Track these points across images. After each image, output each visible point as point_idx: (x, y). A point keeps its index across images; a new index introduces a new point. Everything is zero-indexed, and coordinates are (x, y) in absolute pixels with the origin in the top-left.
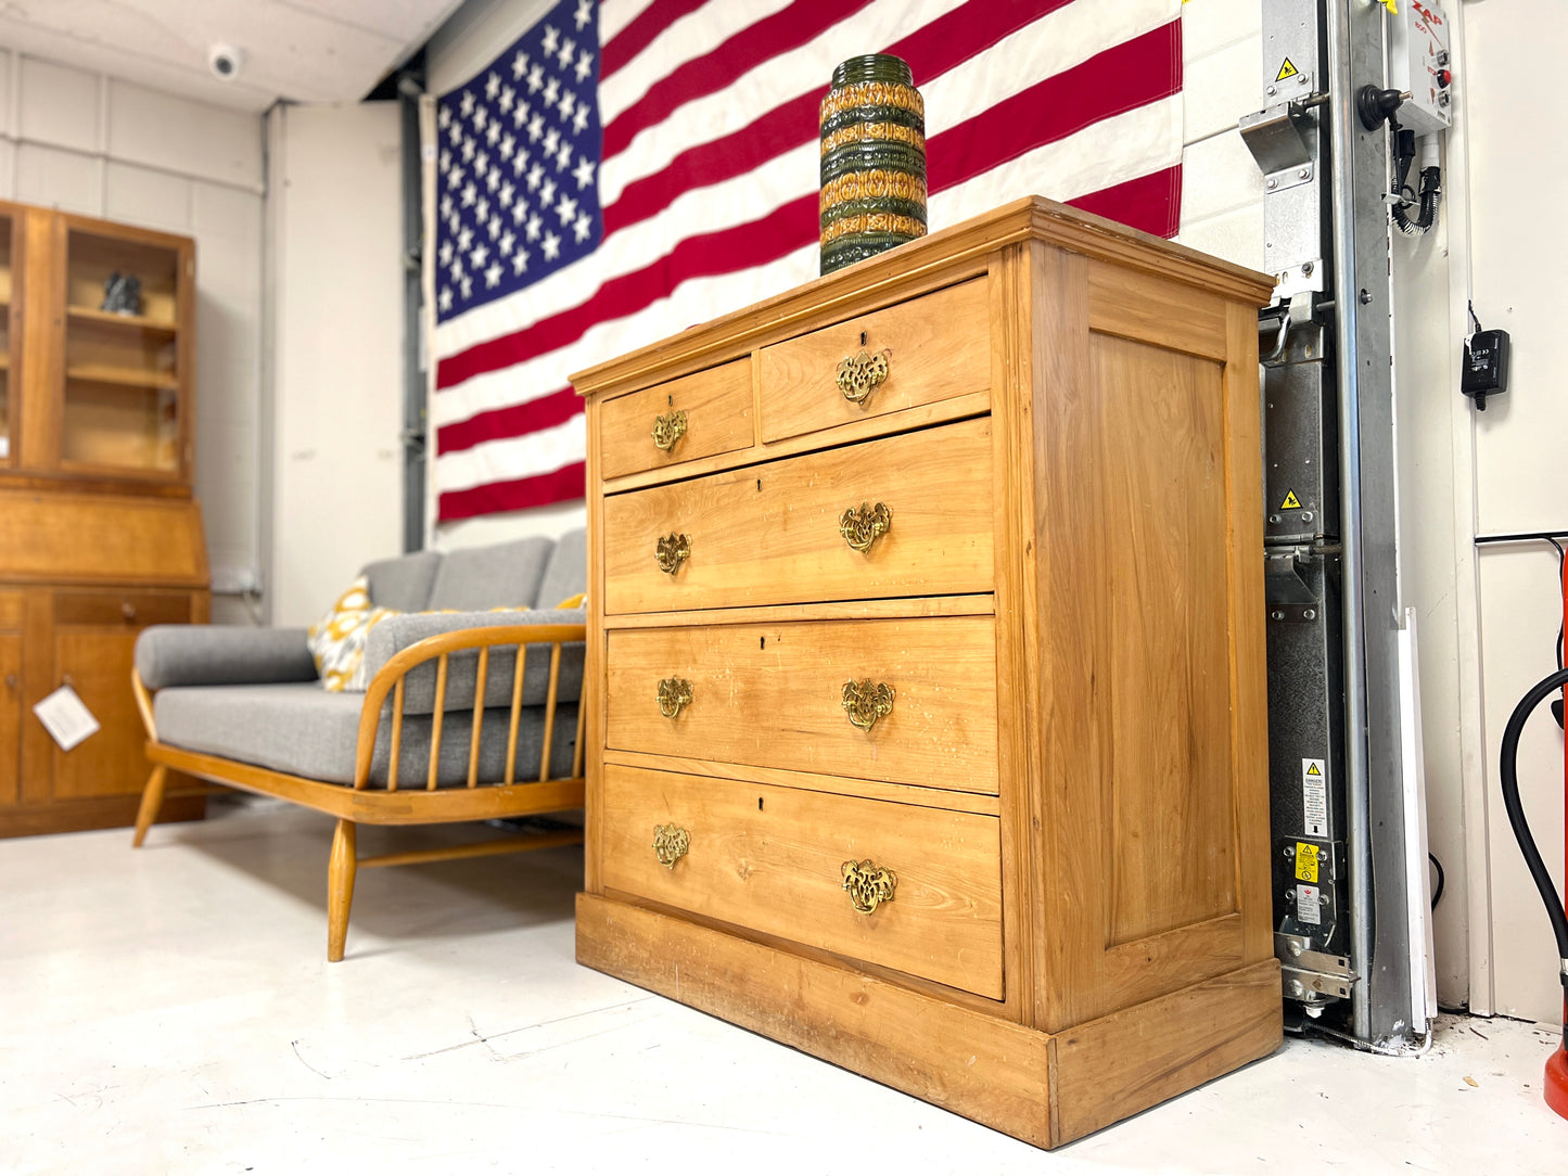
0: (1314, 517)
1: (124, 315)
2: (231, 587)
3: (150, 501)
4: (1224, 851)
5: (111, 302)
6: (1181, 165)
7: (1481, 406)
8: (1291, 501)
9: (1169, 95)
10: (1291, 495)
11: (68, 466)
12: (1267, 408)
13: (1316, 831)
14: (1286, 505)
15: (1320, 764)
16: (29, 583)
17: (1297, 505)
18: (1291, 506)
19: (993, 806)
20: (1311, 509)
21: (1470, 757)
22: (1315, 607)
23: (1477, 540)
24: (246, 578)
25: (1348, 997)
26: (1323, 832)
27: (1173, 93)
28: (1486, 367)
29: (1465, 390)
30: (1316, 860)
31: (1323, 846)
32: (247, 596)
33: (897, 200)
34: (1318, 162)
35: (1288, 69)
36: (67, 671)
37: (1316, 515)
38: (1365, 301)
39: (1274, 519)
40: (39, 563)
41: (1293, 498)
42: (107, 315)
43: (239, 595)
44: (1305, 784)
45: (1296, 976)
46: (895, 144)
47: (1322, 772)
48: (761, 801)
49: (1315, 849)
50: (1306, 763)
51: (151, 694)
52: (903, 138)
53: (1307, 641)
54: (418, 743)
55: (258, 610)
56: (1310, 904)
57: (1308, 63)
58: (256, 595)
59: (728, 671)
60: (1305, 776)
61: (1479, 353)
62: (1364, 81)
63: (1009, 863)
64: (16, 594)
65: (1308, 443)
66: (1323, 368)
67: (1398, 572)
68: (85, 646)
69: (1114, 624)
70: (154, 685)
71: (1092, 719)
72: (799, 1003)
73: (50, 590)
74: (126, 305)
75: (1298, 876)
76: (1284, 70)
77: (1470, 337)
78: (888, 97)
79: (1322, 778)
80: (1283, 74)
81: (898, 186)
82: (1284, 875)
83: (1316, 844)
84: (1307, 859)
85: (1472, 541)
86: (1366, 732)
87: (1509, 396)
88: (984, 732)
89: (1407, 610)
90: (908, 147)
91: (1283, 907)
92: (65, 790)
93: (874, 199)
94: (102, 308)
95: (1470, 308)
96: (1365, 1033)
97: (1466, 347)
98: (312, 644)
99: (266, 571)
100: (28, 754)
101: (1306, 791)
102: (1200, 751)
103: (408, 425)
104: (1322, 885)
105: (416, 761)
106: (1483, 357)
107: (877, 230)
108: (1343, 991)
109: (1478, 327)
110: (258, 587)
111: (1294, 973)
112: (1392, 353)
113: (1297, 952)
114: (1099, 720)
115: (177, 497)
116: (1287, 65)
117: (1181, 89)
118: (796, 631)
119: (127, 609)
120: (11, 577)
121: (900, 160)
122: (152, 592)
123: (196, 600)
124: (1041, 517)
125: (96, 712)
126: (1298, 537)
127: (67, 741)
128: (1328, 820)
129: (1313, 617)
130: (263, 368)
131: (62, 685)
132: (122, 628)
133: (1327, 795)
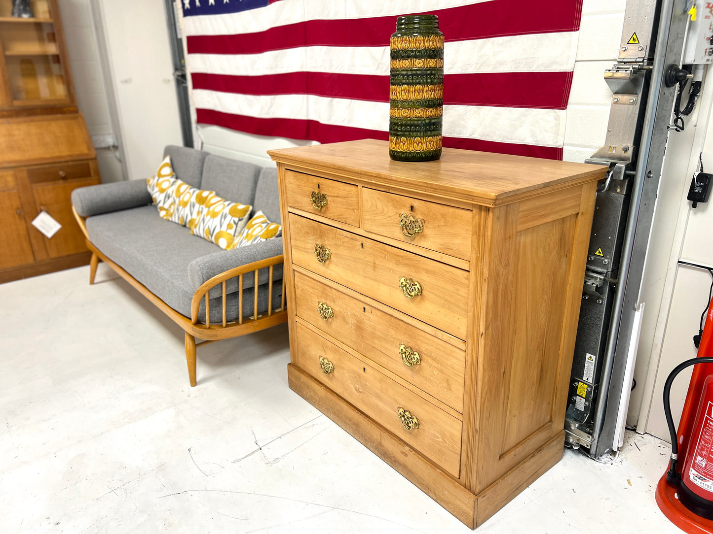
0: (608, 263)
1: (25, 17)
2: (103, 145)
3: (59, 116)
4: (549, 403)
5: (16, 10)
6: (573, 72)
7: (694, 206)
8: (599, 252)
9: (572, 31)
10: (600, 249)
11: (17, 103)
12: (596, 208)
13: (588, 379)
14: (597, 253)
15: (594, 357)
16: (15, 167)
17: (602, 255)
18: (599, 254)
19: (460, 417)
20: (608, 259)
21: (657, 345)
22: (602, 299)
23: (679, 262)
24: (110, 141)
25: (589, 448)
26: (590, 380)
27: (574, 31)
28: (700, 192)
29: (689, 198)
30: (586, 390)
31: (589, 386)
32: (111, 148)
33: (429, 101)
34: (640, 95)
35: (634, 39)
36: (42, 204)
37: (608, 261)
38: (649, 177)
39: (591, 258)
40: (16, 156)
41: (601, 251)
42: (15, 19)
43: (108, 148)
44: (586, 362)
45: (571, 435)
46: (428, 70)
47: (594, 360)
48: (364, 369)
49: (586, 386)
50: (588, 355)
51: (84, 219)
52: (433, 66)
53: (596, 310)
54: (216, 306)
55: (118, 154)
56: (581, 404)
57: (645, 39)
58: (115, 147)
59: (349, 313)
60: (587, 360)
61: (699, 183)
62: (670, 61)
63: (465, 438)
64: (11, 172)
65: (611, 230)
66: (624, 198)
67: (641, 287)
68: (46, 192)
69: (515, 345)
70: (84, 215)
71: (502, 387)
72: (380, 444)
73: (26, 168)
74: (25, 11)
75: (578, 393)
76: (632, 39)
77: (697, 174)
78: (426, 44)
79: (594, 362)
80: (631, 41)
81: (430, 93)
82: (573, 391)
83: (587, 384)
84: (582, 389)
85: (677, 262)
86: (614, 356)
87: (707, 204)
88: (458, 390)
89: (641, 304)
90: (435, 70)
91: (571, 402)
92: (53, 254)
93: (418, 101)
94: (13, 14)
95: (700, 157)
96: (594, 453)
97: (694, 178)
98: (149, 190)
99: (118, 134)
100: (34, 242)
101: (586, 365)
102: (544, 375)
103: (176, 69)
104: (587, 399)
105: (216, 314)
106: (700, 186)
107: (418, 117)
108: (587, 446)
109: (702, 170)
110: (116, 144)
111: (570, 434)
112: (658, 193)
113: (573, 428)
114: (505, 386)
115: (71, 112)
116: (634, 36)
117: (579, 29)
118: (379, 313)
119: (61, 173)
120: (6, 165)
121: (431, 79)
122: (70, 163)
123: (91, 164)
124: (488, 322)
125: (59, 221)
126: (599, 270)
127: (49, 234)
128: (593, 377)
129: (601, 302)
130: (96, 28)
131: (41, 211)
132: (61, 182)
133: (594, 369)
